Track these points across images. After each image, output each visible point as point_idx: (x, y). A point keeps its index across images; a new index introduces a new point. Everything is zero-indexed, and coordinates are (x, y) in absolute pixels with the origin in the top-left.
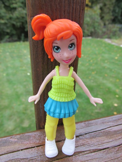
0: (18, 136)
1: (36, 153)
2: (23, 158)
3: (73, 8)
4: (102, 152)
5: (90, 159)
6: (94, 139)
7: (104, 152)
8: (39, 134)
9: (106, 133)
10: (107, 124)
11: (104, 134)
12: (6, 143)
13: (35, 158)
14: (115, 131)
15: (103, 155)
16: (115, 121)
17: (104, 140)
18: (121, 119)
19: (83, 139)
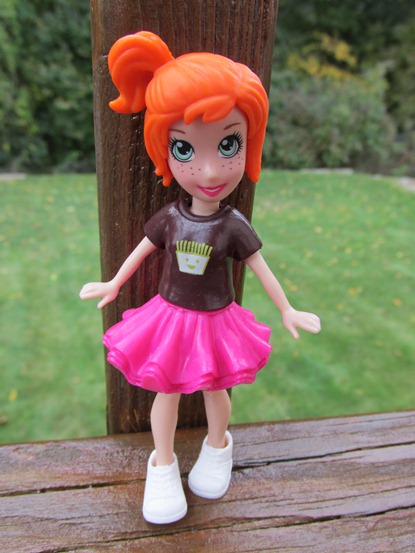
0: (40, 448)
1: (88, 508)
2: (41, 516)
3: (232, 30)
4: (314, 529)
5: (269, 546)
6: (292, 482)
7: (322, 528)
8: (108, 447)
10: (350, 437)
11: (334, 469)
13: (83, 520)
14: (373, 464)
15: (315, 540)
16: (378, 430)
17: (329, 490)
18: (400, 427)
19: (255, 478)
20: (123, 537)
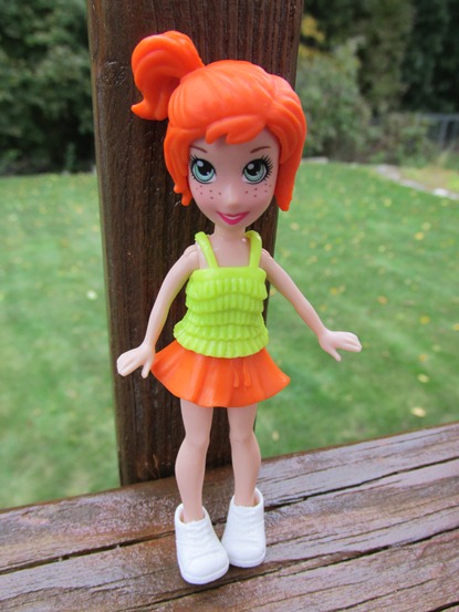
0: (52, 509)
1: (119, 570)
2: (69, 586)
3: (256, 30)
4: (363, 563)
5: (321, 587)
6: (333, 516)
7: (371, 561)
8: (129, 500)
9: (381, 496)
10: (385, 461)
11: (373, 497)
12: (7, 533)
13: (117, 585)
14: (411, 487)
15: (366, 574)
16: (410, 450)
17: (372, 520)
18: (433, 445)
19: (293, 516)
20: (164, 598)
